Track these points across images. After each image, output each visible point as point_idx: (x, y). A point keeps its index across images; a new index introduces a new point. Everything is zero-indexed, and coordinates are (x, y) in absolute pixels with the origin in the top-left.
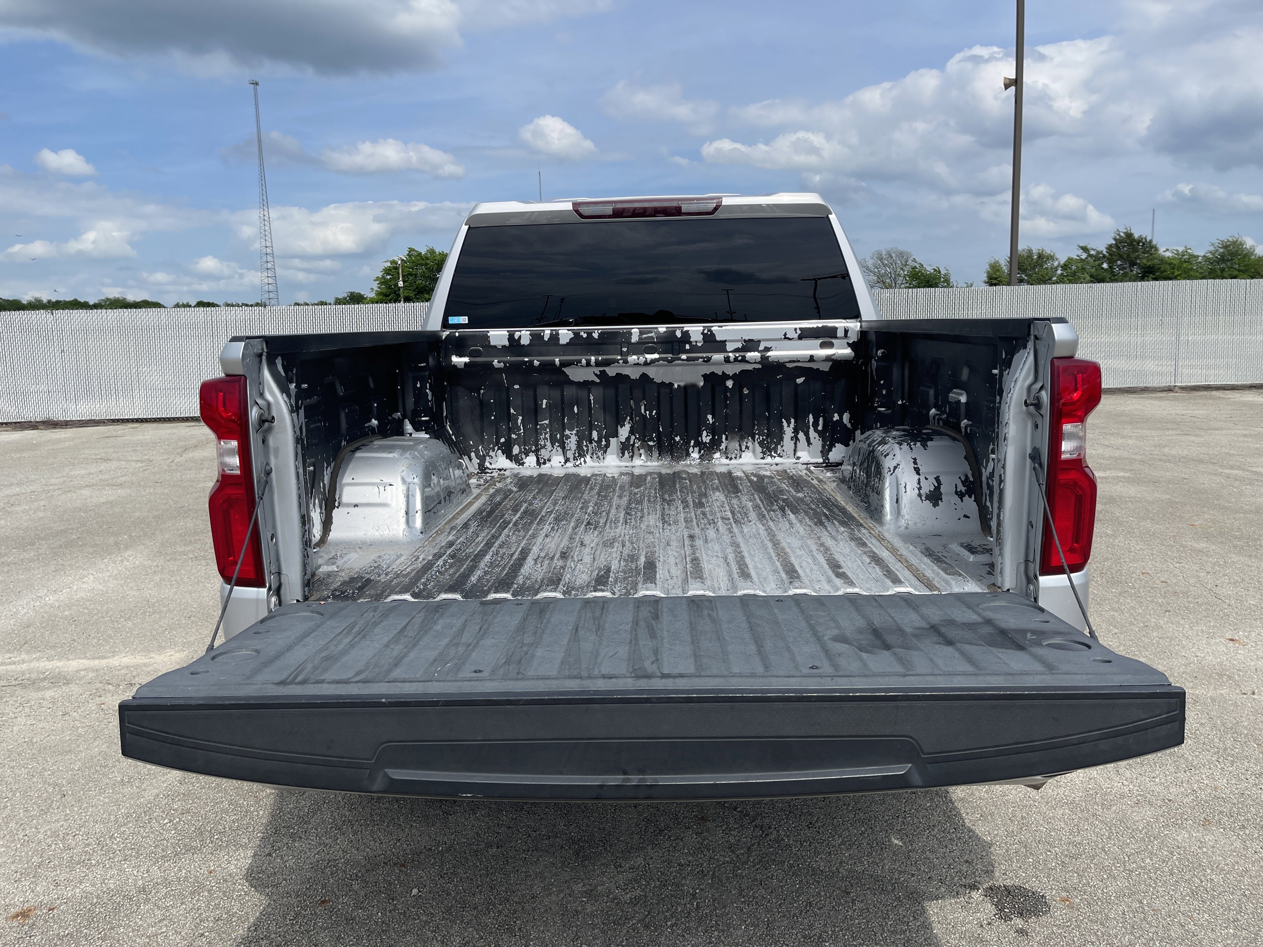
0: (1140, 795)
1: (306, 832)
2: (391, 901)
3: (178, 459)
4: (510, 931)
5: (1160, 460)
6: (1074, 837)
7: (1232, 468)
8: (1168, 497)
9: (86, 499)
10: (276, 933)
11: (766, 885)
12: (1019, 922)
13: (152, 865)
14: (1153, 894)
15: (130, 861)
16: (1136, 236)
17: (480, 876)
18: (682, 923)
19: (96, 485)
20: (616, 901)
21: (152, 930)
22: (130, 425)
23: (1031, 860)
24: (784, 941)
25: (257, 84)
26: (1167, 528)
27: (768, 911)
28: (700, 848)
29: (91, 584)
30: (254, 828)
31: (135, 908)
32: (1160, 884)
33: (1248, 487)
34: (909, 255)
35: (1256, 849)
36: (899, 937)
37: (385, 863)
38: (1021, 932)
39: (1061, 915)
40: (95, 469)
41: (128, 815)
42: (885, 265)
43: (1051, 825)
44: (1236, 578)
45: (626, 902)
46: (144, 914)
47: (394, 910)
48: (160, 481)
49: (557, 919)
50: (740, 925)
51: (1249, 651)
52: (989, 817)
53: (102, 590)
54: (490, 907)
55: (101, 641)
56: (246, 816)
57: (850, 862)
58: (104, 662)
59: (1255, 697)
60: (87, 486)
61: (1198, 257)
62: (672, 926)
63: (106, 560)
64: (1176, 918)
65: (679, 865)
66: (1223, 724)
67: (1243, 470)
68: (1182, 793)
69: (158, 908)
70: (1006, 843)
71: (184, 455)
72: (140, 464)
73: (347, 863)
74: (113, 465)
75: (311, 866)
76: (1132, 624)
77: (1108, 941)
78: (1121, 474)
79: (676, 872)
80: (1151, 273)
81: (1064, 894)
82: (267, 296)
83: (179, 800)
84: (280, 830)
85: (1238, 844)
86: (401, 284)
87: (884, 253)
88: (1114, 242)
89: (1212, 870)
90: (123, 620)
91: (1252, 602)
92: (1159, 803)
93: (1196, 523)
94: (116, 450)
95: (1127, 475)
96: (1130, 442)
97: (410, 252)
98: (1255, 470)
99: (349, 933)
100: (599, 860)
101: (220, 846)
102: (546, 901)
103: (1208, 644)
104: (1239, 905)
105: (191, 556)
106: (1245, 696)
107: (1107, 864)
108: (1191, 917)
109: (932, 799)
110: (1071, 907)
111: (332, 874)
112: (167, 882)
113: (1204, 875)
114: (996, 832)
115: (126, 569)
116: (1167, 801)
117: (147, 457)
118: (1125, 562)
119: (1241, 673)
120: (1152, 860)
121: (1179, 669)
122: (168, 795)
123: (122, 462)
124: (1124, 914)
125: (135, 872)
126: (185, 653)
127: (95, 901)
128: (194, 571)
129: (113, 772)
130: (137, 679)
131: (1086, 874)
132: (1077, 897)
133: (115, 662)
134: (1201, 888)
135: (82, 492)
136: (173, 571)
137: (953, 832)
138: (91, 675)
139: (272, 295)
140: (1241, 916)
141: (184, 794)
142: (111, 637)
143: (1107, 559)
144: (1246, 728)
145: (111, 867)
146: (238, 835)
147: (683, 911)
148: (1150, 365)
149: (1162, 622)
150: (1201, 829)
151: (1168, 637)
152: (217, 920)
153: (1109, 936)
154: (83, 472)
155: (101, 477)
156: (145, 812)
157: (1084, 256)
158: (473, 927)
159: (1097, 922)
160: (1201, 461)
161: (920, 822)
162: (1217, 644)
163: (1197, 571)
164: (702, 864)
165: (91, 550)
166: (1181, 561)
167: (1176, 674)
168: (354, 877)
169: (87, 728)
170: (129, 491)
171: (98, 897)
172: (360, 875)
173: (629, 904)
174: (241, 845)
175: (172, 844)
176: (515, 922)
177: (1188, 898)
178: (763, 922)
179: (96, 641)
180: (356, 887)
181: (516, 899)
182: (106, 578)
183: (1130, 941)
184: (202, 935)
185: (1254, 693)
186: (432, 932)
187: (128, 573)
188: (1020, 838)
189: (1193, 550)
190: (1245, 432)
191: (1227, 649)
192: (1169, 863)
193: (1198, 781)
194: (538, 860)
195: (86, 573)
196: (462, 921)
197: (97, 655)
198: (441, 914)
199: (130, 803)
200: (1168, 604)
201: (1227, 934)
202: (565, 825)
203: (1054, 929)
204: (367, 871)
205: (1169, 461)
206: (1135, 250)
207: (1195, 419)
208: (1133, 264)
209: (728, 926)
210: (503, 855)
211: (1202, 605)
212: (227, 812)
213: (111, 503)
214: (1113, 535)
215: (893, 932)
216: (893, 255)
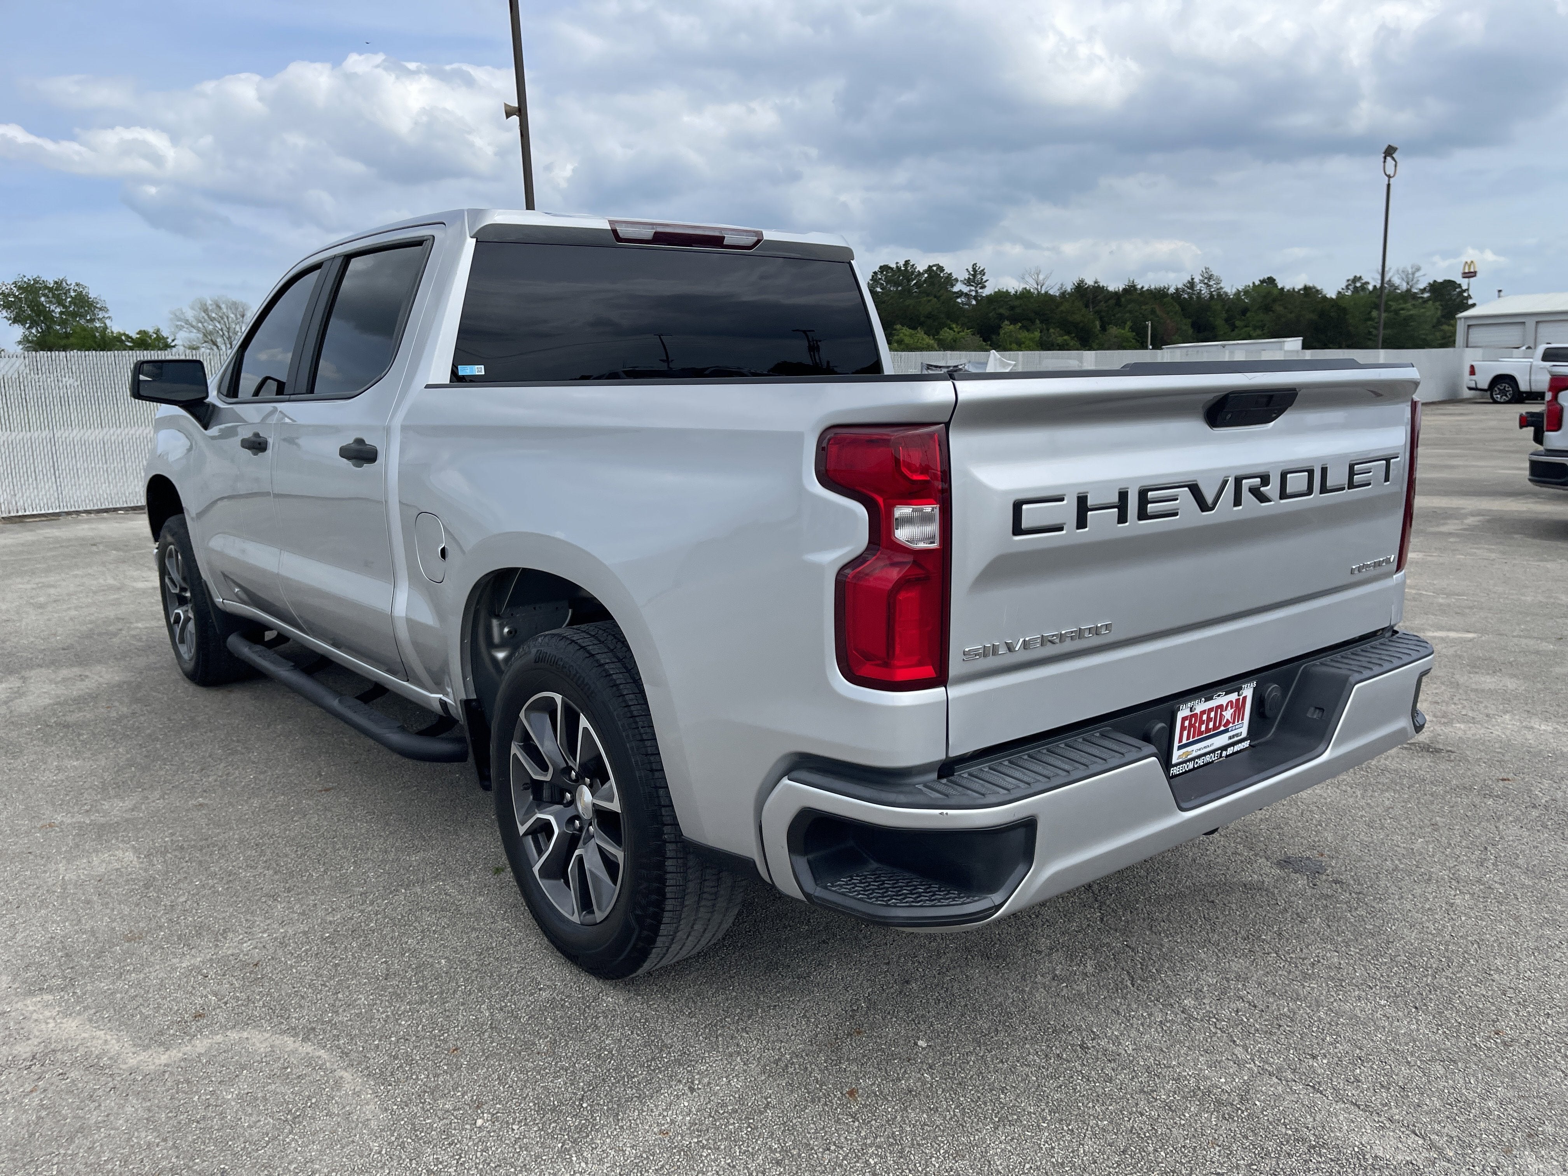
81: (1315, 852)
110: (1331, 857)
124: (1362, 851)
132: (1324, 851)
216: (223, 306)
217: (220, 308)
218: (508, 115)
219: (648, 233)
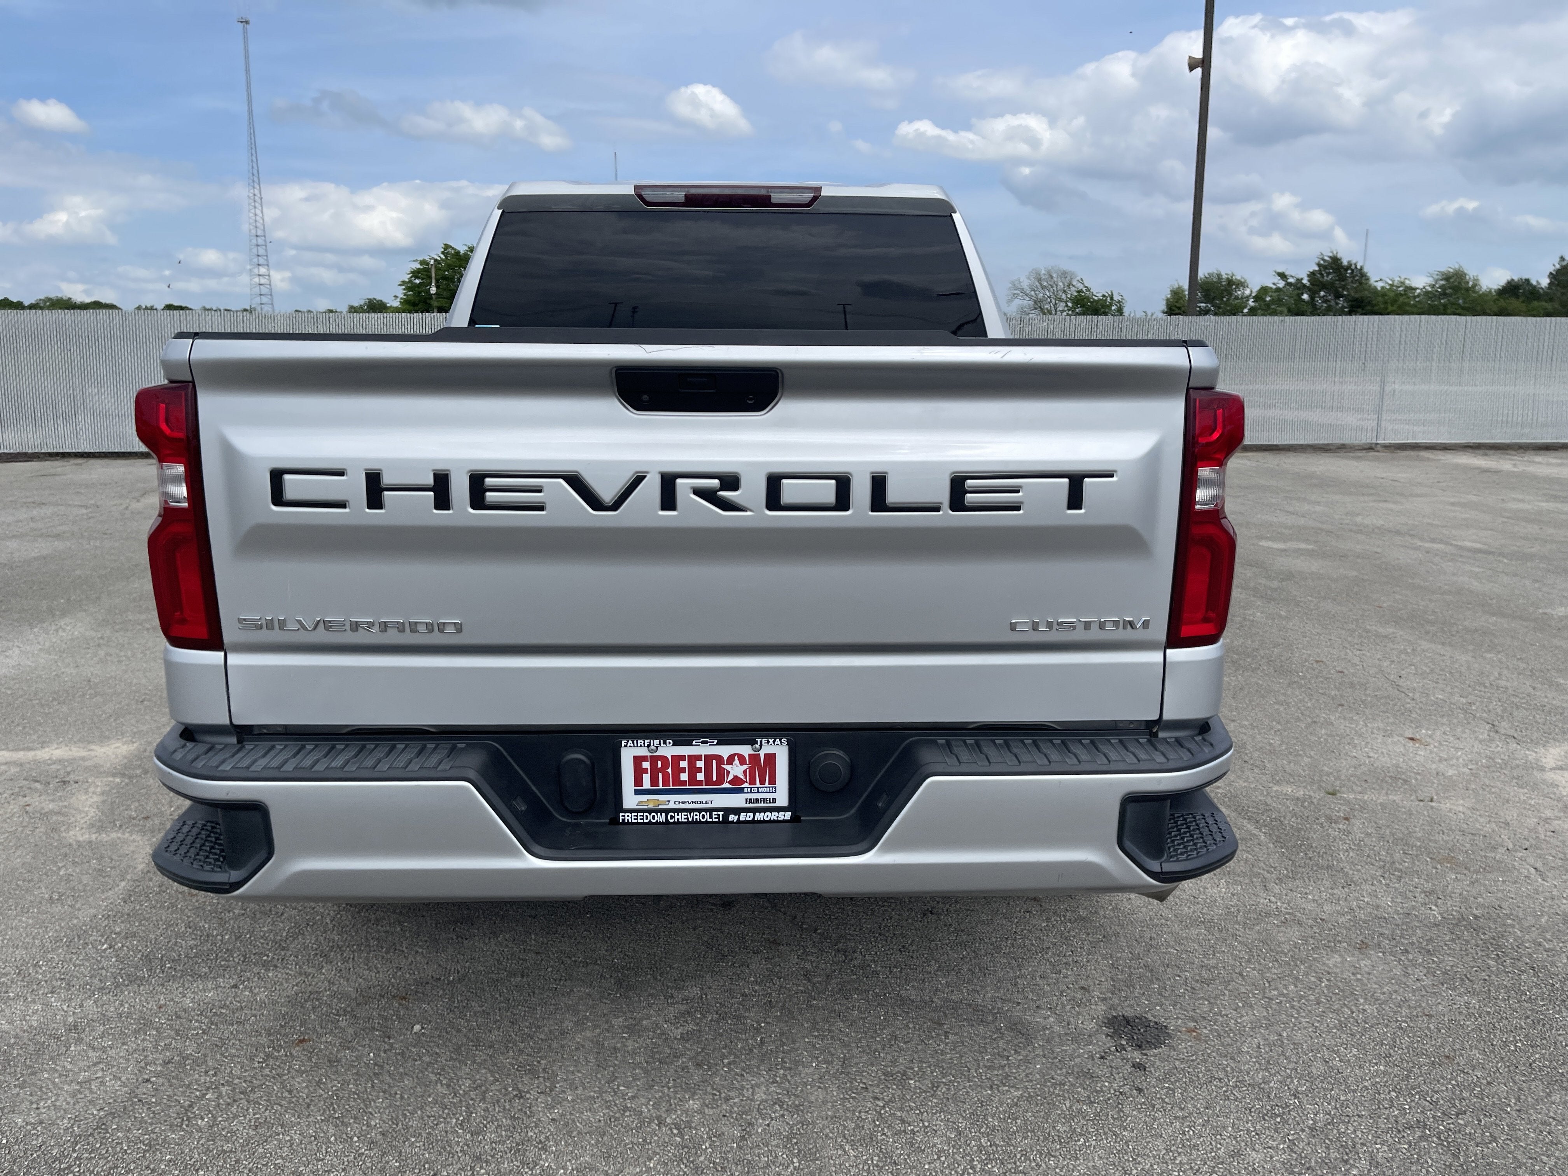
0: (1289, 913)
1: (282, 960)
2: (386, 1040)
3: (135, 505)
4: (533, 1072)
5: (1351, 530)
6: (1209, 959)
7: (1433, 541)
8: (1355, 573)
9: (12, 553)
10: (239, 1078)
11: (845, 1016)
12: (1137, 1056)
13: (86, 999)
14: (1295, 1025)
15: (59, 993)
16: (1345, 262)
17: (500, 1010)
18: (742, 1061)
19: (26, 535)
20: (663, 1037)
21: (82, 1077)
22: (73, 461)
23: (1156, 986)
24: (861, 1080)
25: (247, 22)
26: (1351, 610)
27: (845, 1045)
28: (769, 975)
29: (16, 658)
30: (217, 955)
31: (64, 1049)
32: (1303, 1014)
33: (1450, 563)
34: (1073, 275)
35: (1419, 976)
36: (996, 1072)
37: (380, 995)
38: (1139, 1067)
39: (1186, 1048)
40: (26, 516)
41: (58, 940)
42: (1043, 288)
43: (1182, 947)
44: (1424, 668)
45: (675, 1038)
46: (75, 1056)
47: (390, 1050)
48: (109, 532)
49: (591, 1058)
50: (812, 1062)
51: (1431, 752)
52: (1113, 939)
53: (30, 666)
54: (510, 1045)
55: (27, 729)
56: (207, 941)
57: (946, 990)
58: (30, 755)
59: (1433, 804)
60: (14, 536)
61: (1416, 289)
62: (729, 1064)
63: (36, 630)
64: (1319, 1053)
65: (742, 995)
66: (1393, 834)
67: (1447, 544)
68: (1338, 912)
69: (93, 1049)
70: (1130, 967)
71: (142, 500)
72: (84, 511)
73: (332, 996)
74: (47, 511)
75: (287, 999)
76: (1299, 719)
77: (1238, 1077)
78: (1303, 546)
79: (740, 1003)
80: (1359, 307)
81: (1191, 1024)
82: (258, 300)
83: (122, 922)
84: (250, 957)
85: (1398, 971)
86: (433, 290)
87: (1043, 272)
88: (1317, 268)
89: (1366, 999)
90: (55, 703)
91: (1440, 696)
92: (1310, 922)
93: (1385, 605)
94: (52, 492)
95: (1311, 547)
96: (1318, 509)
97: (445, 249)
98: (1459, 544)
99: (333, 1077)
100: (645, 991)
101: (173, 976)
102: (578, 1038)
103: (1384, 743)
104: (1392, 1039)
105: (147, 626)
106: (1421, 803)
107: (1244, 990)
108: (1337, 1052)
109: (1048, 919)
110: (1198, 1038)
111: (313, 1008)
112: (104, 1019)
113: (1356, 1005)
114: (1119, 955)
115: (62, 641)
116: (1319, 920)
117: (93, 502)
118: (1297, 648)
119: (1419, 777)
120: (1296, 986)
121: (1348, 770)
122: (109, 916)
123: (60, 507)
124: (1259, 1047)
125: (65, 1007)
126: (135, 745)
127: (13, 1041)
128: (150, 644)
129: (39, 887)
130: (72, 776)
131: (1218, 1002)
132: (1206, 1028)
133: (43, 754)
134: (1352, 1020)
135: (8, 544)
136: (123, 645)
137: (1070, 956)
138: (14, 770)
139: (265, 300)
140: (1394, 1051)
141: (128, 915)
142: (40, 724)
143: (1277, 645)
144: (1419, 839)
145: (34, 1001)
146: (196, 963)
147: (743, 1048)
148: (1350, 419)
149: (1333, 718)
150: (1356, 952)
151: (1338, 735)
152: (167, 1063)
153: (1240, 1071)
154: (10, 519)
155: (32, 525)
156: (79, 936)
157: (1281, 284)
158: (488, 1069)
159: (1226, 1056)
160: (1398, 533)
161: (1032, 945)
162: (1394, 743)
163: (1379, 659)
164: (771, 994)
165: (16, 616)
166: (1363, 648)
167: (1343, 777)
168: (341, 1012)
169: (7, 835)
170: (68, 544)
171: (17, 1036)
172: (349, 1009)
173: (679, 1040)
174: (200, 976)
175: (112, 973)
176: (539, 1062)
177: (1334, 1031)
178: (838, 1058)
179: (20, 728)
180: (343, 1024)
181: (542, 1036)
182: (36, 652)
183: (1263, 1078)
184: (148, 1080)
185: (1432, 800)
186: (436, 1074)
187: (64, 646)
188: (1147, 962)
189: (1378, 635)
190: (1452, 500)
191: (1405, 749)
192: (1317, 991)
193: (1357, 899)
194: (572, 991)
195: (10, 644)
196: (474, 1062)
197: (22, 746)
198: (448, 1053)
199: (60, 925)
200: (1342, 696)
201: (1376, 1071)
202: (607, 951)
203: (1177, 1063)
204: (358, 1005)
205: (1360, 532)
206: (1342, 278)
207: (1396, 484)
208: (1338, 296)
209: (797, 1063)
210: (529, 985)
211: (1381, 698)
212: (182, 936)
213: (45, 558)
214: (1286, 617)
215: (989, 1068)
216: (1054, 275)
217: (1052, 277)
218: (1192, 68)
219: (680, 196)
